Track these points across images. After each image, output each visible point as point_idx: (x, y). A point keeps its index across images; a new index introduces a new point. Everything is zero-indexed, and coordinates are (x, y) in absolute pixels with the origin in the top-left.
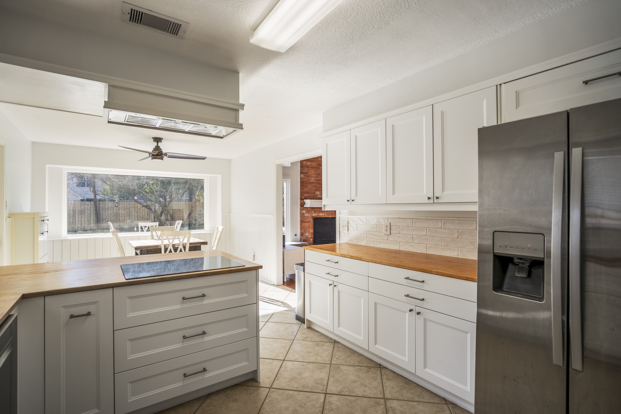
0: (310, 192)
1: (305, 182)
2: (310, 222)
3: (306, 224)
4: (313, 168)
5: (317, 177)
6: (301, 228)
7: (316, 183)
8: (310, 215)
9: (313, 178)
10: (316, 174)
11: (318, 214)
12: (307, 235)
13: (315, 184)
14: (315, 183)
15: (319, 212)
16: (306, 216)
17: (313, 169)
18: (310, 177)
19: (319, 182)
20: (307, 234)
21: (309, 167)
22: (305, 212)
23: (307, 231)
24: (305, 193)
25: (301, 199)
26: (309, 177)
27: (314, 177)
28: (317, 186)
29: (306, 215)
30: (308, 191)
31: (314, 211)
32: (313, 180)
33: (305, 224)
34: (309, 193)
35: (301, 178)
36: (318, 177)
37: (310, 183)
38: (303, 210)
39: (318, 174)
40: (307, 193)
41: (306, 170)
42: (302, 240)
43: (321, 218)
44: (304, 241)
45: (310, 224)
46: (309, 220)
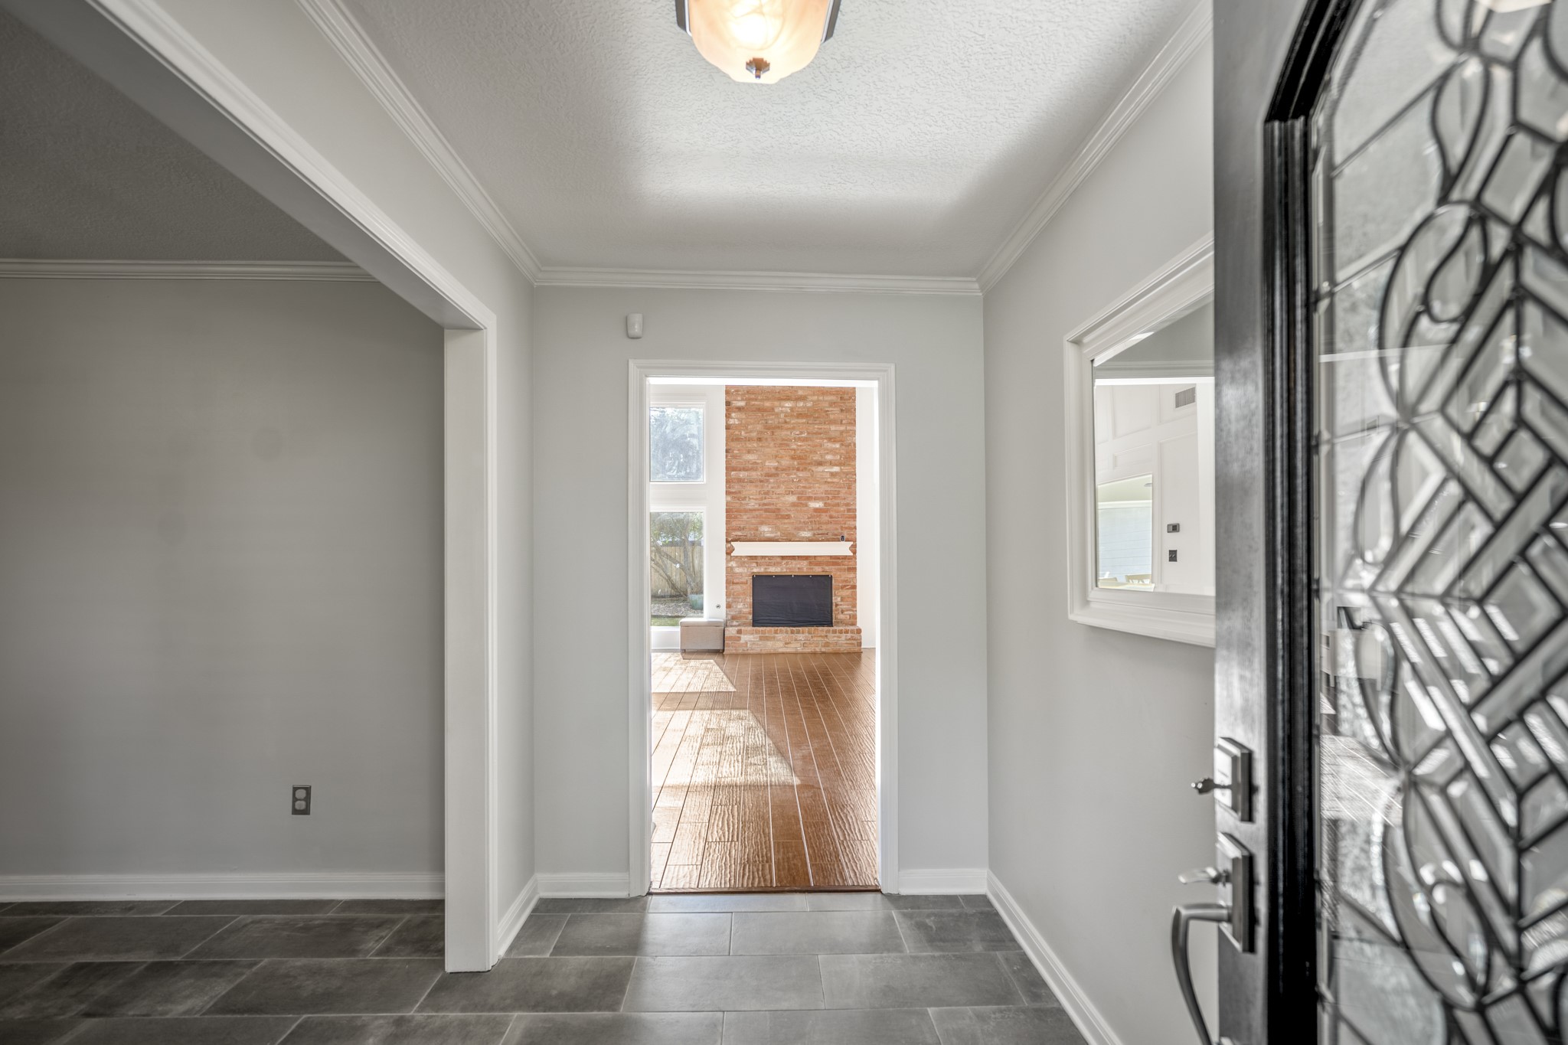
0: (748, 527)
1: (734, 510)
2: (747, 583)
3: (738, 587)
4: (752, 482)
5: (762, 499)
6: (728, 595)
7: (761, 510)
8: (746, 571)
9: (752, 500)
10: (760, 493)
11: (766, 568)
12: (739, 607)
13: (757, 513)
14: (758, 510)
15: (768, 565)
16: (738, 573)
17: (754, 484)
18: (747, 499)
19: (766, 507)
20: (740, 606)
21: (743, 482)
22: (734, 565)
23: (740, 600)
24: (735, 530)
25: (728, 541)
26: (745, 498)
27: (756, 499)
28: (764, 516)
29: (737, 570)
30: (742, 526)
31: (757, 563)
32: (752, 504)
33: (735, 586)
34: (743, 529)
35: (727, 503)
36: (765, 498)
37: (746, 511)
38: (731, 561)
39: (765, 493)
40: (739, 529)
41: (736, 487)
42: (729, 617)
43: (771, 576)
44: (734, 618)
45: (745, 586)
46: (744, 580)
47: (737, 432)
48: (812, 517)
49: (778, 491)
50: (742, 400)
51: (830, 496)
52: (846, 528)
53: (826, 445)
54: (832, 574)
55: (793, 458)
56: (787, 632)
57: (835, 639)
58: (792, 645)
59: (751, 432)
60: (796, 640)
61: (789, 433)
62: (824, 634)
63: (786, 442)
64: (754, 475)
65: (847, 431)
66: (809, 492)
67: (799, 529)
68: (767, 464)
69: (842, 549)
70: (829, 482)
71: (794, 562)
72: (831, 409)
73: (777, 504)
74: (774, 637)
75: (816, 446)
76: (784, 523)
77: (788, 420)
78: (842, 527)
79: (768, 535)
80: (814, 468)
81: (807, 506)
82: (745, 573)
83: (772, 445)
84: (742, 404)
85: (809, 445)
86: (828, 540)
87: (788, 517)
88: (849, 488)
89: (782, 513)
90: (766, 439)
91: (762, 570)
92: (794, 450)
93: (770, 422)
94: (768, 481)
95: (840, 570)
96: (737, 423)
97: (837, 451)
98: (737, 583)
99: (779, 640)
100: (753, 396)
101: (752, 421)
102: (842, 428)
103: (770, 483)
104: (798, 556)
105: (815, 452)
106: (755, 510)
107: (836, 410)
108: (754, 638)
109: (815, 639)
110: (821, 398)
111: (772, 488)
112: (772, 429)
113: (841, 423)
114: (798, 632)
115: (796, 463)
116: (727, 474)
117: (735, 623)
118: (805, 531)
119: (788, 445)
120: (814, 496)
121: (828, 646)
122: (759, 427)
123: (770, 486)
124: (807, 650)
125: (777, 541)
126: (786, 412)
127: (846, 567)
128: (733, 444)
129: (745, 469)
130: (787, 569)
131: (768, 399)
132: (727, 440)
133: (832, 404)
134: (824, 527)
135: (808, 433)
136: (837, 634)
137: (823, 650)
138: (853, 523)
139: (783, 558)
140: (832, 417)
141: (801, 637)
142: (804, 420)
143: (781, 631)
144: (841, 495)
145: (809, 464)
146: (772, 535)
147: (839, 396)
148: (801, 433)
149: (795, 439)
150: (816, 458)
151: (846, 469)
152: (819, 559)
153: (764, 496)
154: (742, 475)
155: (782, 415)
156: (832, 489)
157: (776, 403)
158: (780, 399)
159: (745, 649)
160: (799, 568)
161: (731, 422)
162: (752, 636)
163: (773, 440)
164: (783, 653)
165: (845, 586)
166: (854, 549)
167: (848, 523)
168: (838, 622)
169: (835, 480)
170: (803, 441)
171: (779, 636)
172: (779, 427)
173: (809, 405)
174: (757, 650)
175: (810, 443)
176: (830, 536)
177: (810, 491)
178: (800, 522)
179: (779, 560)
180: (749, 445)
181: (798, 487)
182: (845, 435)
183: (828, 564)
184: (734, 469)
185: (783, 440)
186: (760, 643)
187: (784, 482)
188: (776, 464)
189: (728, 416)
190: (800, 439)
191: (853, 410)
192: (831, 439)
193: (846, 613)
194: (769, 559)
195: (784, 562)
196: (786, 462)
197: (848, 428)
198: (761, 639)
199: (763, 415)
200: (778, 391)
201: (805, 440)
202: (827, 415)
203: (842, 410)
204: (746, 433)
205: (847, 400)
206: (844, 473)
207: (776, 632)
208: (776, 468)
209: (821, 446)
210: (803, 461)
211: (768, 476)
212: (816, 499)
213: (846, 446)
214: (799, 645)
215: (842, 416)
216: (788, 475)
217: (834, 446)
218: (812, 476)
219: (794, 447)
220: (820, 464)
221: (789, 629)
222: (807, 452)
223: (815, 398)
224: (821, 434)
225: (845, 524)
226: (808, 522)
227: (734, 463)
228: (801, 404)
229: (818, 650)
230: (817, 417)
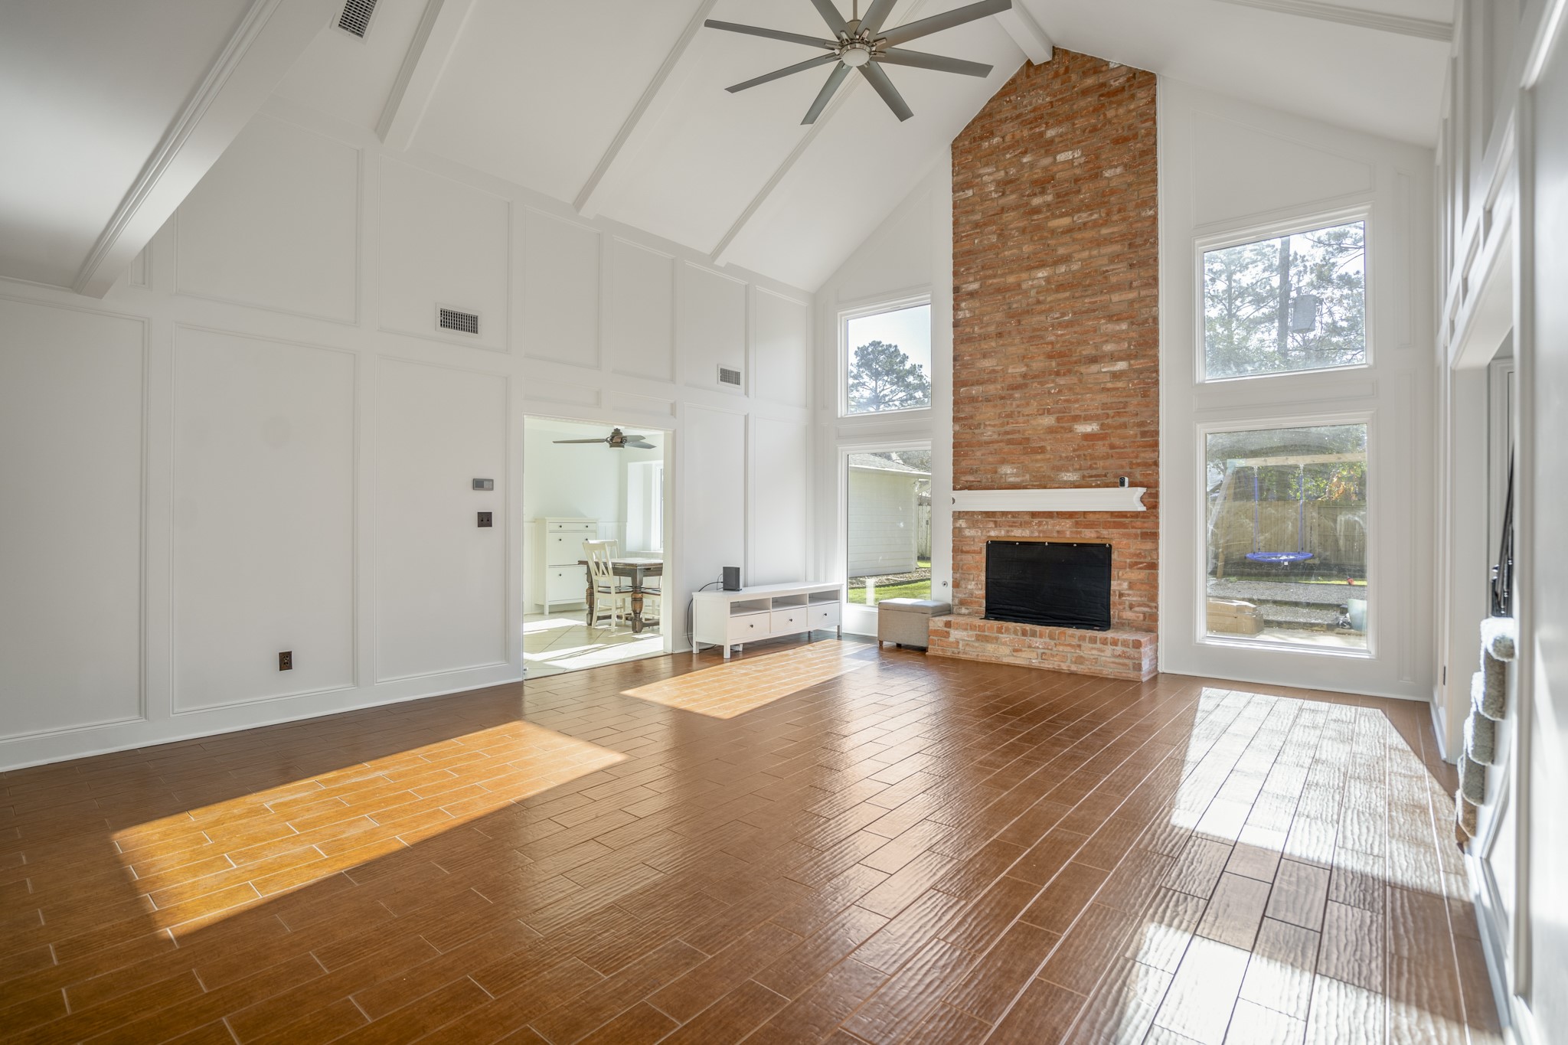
0: (982, 468)
1: (964, 444)
2: (980, 553)
3: (969, 557)
4: (990, 401)
5: (1002, 425)
6: (956, 568)
7: (1001, 441)
8: (979, 534)
9: (989, 428)
10: (1000, 416)
11: (1008, 531)
12: (969, 587)
13: (996, 446)
14: (998, 442)
15: (1012, 526)
16: (968, 537)
17: (992, 403)
18: (982, 427)
19: (1009, 437)
20: (971, 586)
21: (977, 402)
22: (964, 525)
23: (972, 577)
24: (965, 473)
25: (955, 490)
26: (978, 426)
27: (994, 426)
28: (1005, 450)
29: (968, 533)
30: (975, 467)
31: (995, 522)
32: (989, 433)
33: (964, 556)
34: (976, 471)
35: (955, 435)
36: (1008, 424)
37: (981, 444)
38: (959, 518)
39: (1007, 416)
40: (972, 472)
41: (968, 410)
42: (957, 601)
43: (1013, 543)
44: (962, 603)
45: (977, 557)
46: (976, 548)
47: (968, 330)
48: (1080, 448)
49: (1027, 411)
50: (976, 280)
51: (1111, 412)
52: (1138, 465)
53: (1103, 327)
54: (1113, 543)
55: (1050, 357)
56: (1015, 632)
57: (1094, 652)
58: (1024, 655)
59: (988, 325)
60: (1030, 647)
61: (1043, 318)
62: (1075, 642)
63: (1038, 333)
64: (992, 389)
65: (1141, 299)
66: (1076, 409)
67: (1059, 469)
68: (1010, 371)
69: (1129, 499)
70: (1108, 390)
71: (1051, 521)
72: (1112, 267)
73: (1024, 431)
74: (997, 639)
75: (1087, 332)
76: (1037, 461)
77: (1041, 298)
78: (1131, 464)
79: (1012, 479)
80: (1083, 369)
81: (1071, 430)
82: (979, 537)
83: (1017, 340)
84: (975, 286)
85: (1075, 333)
86: (1107, 486)
87: (1042, 450)
88: (1145, 395)
89: (1034, 445)
90: (1010, 332)
91: (1003, 533)
92: (1052, 343)
93: (1015, 306)
94: (1011, 396)
95: (1128, 536)
96: (968, 315)
97: (1123, 336)
98: (968, 552)
99: (1005, 644)
100: (991, 272)
101: (989, 309)
102: (1132, 295)
103: (1015, 399)
104: (1058, 513)
105: (1086, 342)
106: (992, 442)
107: (1122, 267)
108: (968, 636)
109: (1061, 648)
110: (1095, 252)
111: (1018, 406)
112: (1017, 316)
113: (1131, 287)
114: (1034, 634)
115: (1054, 364)
116: (956, 392)
117: (964, 611)
118: (1068, 471)
119: (1042, 337)
120: (1083, 414)
121: (1081, 664)
122: (999, 316)
123: (1014, 403)
124: (1048, 665)
125: (1025, 488)
126: (1040, 286)
127: (1139, 531)
128: (963, 348)
129: (979, 383)
130: (1040, 532)
131: (1011, 272)
132: (954, 343)
133: (1114, 258)
134: (1101, 463)
135: (1074, 313)
136: (1098, 645)
137: (1074, 668)
138: (1152, 455)
139: (1034, 514)
140: (1114, 279)
141: (1037, 642)
142: (1067, 294)
143: (1007, 630)
144: (1131, 409)
145: (1076, 363)
146: (1018, 480)
147: (1126, 243)
148: (1063, 315)
149: (1053, 326)
150: (1088, 351)
151: (1138, 364)
152: (1091, 517)
153: (1006, 420)
154: (975, 391)
155: (1033, 293)
156: (1117, 400)
157: (1024, 275)
158: (1030, 268)
159: (956, 651)
160: (1058, 532)
161: (961, 314)
162: (965, 633)
163: (1020, 333)
164: (1009, 665)
165: (1136, 563)
166: (1152, 502)
167: (1142, 455)
168: (1123, 624)
169: (1120, 385)
170: (1067, 327)
171: (1005, 637)
172: (1028, 312)
173: (1075, 267)
174: (971, 654)
175: (1077, 328)
176: (1110, 479)
177: (1077, 406)
178: (1061, 457)
179: (1027, 518)
180: (985, 346)
181: (1057, 402)
182: (1136, 306)
183: (1107, 525)
184: (964, 384)
185: (1035, 330)
186: (977, 644)
187: (1035, 396)
188: (1024, 369)
189: (956, 308)
190: (1061, 325)
191: (1151, 261)
192: (1111, 318)
193: (1137, 609)
194: (1013, 517)
195: (1036, 521)
196: (1038, 365)
197: (1143, 293)
198: (978, 638)
199: (1004, 298)
200: (1026, 256)
201: (1069, 324)
202: (1105, 277)
203: (1131, 266)
204: (981, 328)
205: (1140, 246)
206: (1135, 371)
207: (999, 630)
208: (1024, 376)
209: (1095, 331)
210: (1064, 360)
211: (1013, 389)
212: (1087, 419)
213: (1139, 325)
214: (1034, 655)
215: (1131, 275)
216: (1042, 384)
217: (1118, 328)
218: (1080, 381)
219: (1052, 338)
220: (1094, 360)
221: (1019, 626)
222: (1072, 343)
223: (1086, 254)
224: (1094, 311)
225: (1137, 457)
226: (1073, 458)
227: (964, 374)
228: (1062, 269)
229: (1064, 667)
230: (1089, 286)
